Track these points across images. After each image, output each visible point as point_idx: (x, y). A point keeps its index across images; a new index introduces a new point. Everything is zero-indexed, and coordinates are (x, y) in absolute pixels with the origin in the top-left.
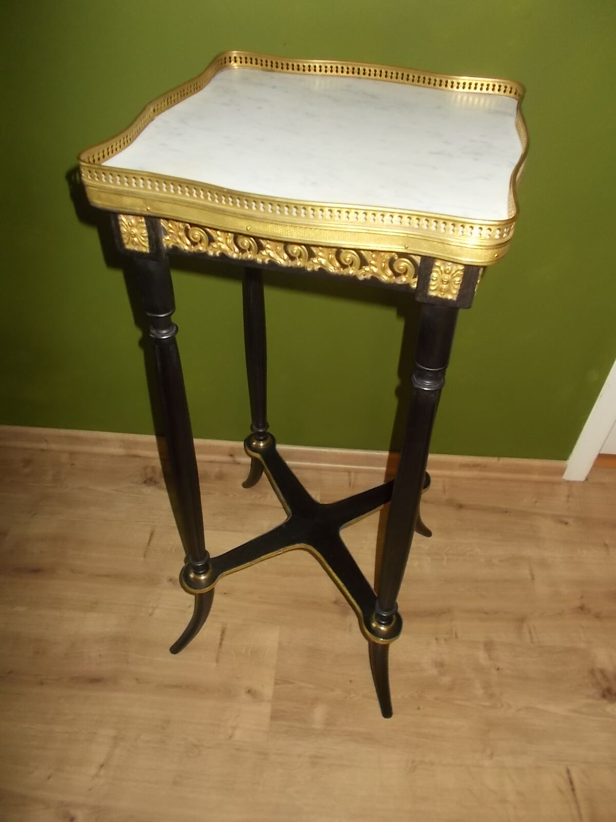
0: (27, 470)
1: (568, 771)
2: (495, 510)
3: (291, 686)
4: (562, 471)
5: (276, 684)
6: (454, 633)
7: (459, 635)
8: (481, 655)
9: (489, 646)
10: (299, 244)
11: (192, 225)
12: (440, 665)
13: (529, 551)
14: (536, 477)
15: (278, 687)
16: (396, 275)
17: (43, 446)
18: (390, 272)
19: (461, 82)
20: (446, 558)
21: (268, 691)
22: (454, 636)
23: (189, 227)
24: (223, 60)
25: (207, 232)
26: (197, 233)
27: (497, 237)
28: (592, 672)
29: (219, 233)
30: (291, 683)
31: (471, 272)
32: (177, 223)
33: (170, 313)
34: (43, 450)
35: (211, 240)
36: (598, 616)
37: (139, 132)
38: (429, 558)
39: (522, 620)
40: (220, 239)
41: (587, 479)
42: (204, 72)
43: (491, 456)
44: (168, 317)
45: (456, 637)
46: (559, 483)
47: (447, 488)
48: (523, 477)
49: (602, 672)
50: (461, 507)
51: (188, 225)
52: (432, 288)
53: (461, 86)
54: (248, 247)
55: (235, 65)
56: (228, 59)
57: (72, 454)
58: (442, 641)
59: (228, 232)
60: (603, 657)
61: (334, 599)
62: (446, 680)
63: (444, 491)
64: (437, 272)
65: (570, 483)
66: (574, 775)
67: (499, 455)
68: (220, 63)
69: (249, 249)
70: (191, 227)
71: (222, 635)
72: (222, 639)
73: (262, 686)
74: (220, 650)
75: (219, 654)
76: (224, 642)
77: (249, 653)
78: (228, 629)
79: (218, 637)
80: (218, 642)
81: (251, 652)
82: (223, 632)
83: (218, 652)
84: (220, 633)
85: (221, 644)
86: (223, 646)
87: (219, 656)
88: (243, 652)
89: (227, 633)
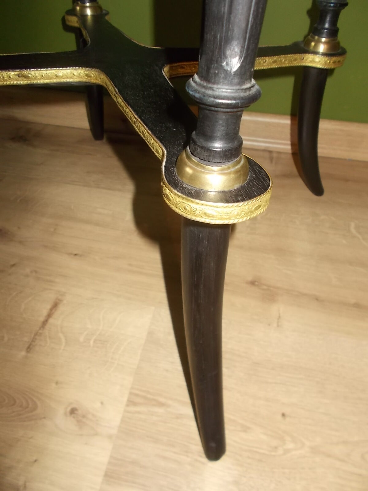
71: (51, 310)
72: (49, 316)
73: (102, 403)
74: (41, 331)
75: (37, 337)
76: (51, 321)
77: (92, 342)
78: (65, 302)
79: (45, 312)
80: (42, 319)
81: (95, 341)
82: (55, 305)
83: (36, 334)
84: (49, 307)
85: (45, 322)
86: (48, 326)
87: (34, 342)
88: (82, 339)
89: (61, 308)
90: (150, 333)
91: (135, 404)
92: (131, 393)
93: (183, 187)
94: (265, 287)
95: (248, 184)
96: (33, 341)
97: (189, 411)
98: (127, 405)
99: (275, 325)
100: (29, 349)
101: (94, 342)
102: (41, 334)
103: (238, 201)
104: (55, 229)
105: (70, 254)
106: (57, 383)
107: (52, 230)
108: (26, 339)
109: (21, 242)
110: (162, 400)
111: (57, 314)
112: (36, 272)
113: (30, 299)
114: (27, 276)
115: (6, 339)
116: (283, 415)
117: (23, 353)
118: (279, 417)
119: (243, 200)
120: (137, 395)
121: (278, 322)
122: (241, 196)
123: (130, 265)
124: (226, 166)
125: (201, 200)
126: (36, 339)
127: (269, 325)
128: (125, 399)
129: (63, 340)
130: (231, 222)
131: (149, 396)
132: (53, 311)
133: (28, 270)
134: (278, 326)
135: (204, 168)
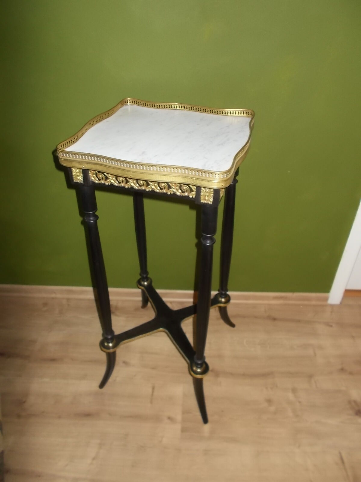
0: (45, 309)
1: (340, 454)
2: (292, 321)
4: (326, 299)
6: (275, 384)
8: (291, 396)
9: (294, 390)
10: (143, 180)
11: (99, 172)
12: (269, 401)
13: (313, 341)
14: (314, 303)
16: (183, 192)
17: (53, 295)
18: (180, 191)
19: (229, 111)
21: (179, 417)
22: (275, 386)
23: (98, 173)
24: (125, 102)
25: (105, 175)
26: (101, 176)
27: (222, 177)
28: (350, 402)
29: (110, 175)
31: (216, 192)
32: (93, 171)
33: (95, 211)
34: (53, 298)
35: (107, 178)
36: (351, 373)
37: (83, 134)
39: (310, 376)
40: (110, 178)
41: (341, 303)
42: (116, 106)
44: (94, 213)
45: (277, 386)
46: (326, 305)
48: (306, 303)
49: (355, 402)
50: (275, 319)
51: (97, 172)
52: (202, 199)
53: (229, 113)
54: (122, 181)
55: (129, 103)
56: (126, 102)
57: (68, 300)
58: (269, 389)
59: (113, 175)
60: (355, 394)
62: (272, 409)
64: (203, 192)
65: (332, 306)
66: (344, 455)
67: (293, 291)
68: (123, 102)
69: (122, 182)
70: (99, 173)
72: (153, 392)
74: (152, 397)
78: (156, 387)
86: (154, 395)
88: (165, 398)
101: (169, 398)
115: (144, 401)
117: (150, 405)
129: (160, 399)
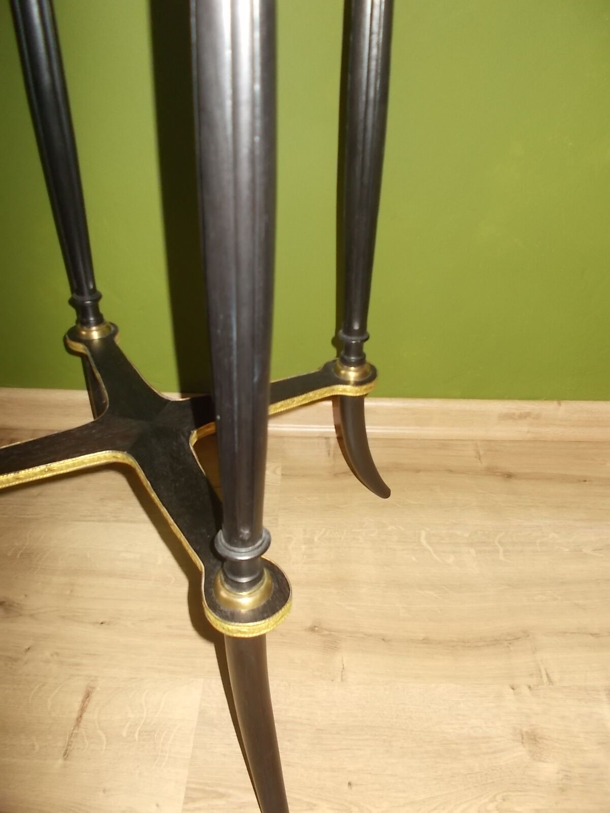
3: (221, 802)
5: (188, 799)
6: (543, 673)
7: (555, 677)
12: (530, 738)
15: (191, 806)
20: (501, 549)
22: (545, 679)
30: (221, 796)
38: (472, 551)
43: (547, 399)
45: (550, 681)
47: (481, 453)
50: (509, 476)
58: (525, 691)
61: (309, 624)
62: (548, 770)
63: (479, 457)
71: (84, 702)
72: (83, 710)
73: (157, 805)
74: (75, 731)
75: (72, 739)
76: (86, 716)
77: (136, 736)
78: (98, 689)
79: (77, 706)
80: (75, 715)
81: (140, 732)
82: (88, 696)
83: (71, 736)
84: (80, 698)
85: (79, 719)
86: (83, 724)
87: (71, 745)
88: (124, 734)
89: (95, 698)
90: (202, 712)
91: (193, 800)
92: (187, 788)
93: (221, 611)
94: (326, 633)
95: (272, 598)
96: (68, 745)
97: (252, 798)
98: (185, 803)
99: (339, 680)
100: (66, 755)
101: (139, 734)
102: (77, 734)
103: (264, 619)
104: (72, 591)
105: (95, 623)
106: (104, 791)
107: (68, 592)
108: (60, 744)
109: (32, 616)
110: (221, 790)
111: (91, 706)
112: (57, 654)
113: (56, 691)
114: (47, 662)
115: (37, 747)
116: (350, 784)
117: (60, 762)
118: (346, 787)
119: (268, 617)
120: (195, 790)
121: (342, 676)
122: (267, 612)
123: (169, 627)
124: (252, 591)
125: (236, 622)
126: (72, 742)
127: (332, 681)
128: (182, 796)
129: (104, 738)
130: (262, 633)
131: (207, 788)
132: (87, 703)
133: (47, 654)
134: (342, 680)
135: (236, 594)
